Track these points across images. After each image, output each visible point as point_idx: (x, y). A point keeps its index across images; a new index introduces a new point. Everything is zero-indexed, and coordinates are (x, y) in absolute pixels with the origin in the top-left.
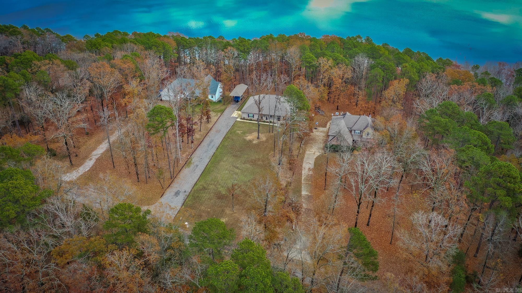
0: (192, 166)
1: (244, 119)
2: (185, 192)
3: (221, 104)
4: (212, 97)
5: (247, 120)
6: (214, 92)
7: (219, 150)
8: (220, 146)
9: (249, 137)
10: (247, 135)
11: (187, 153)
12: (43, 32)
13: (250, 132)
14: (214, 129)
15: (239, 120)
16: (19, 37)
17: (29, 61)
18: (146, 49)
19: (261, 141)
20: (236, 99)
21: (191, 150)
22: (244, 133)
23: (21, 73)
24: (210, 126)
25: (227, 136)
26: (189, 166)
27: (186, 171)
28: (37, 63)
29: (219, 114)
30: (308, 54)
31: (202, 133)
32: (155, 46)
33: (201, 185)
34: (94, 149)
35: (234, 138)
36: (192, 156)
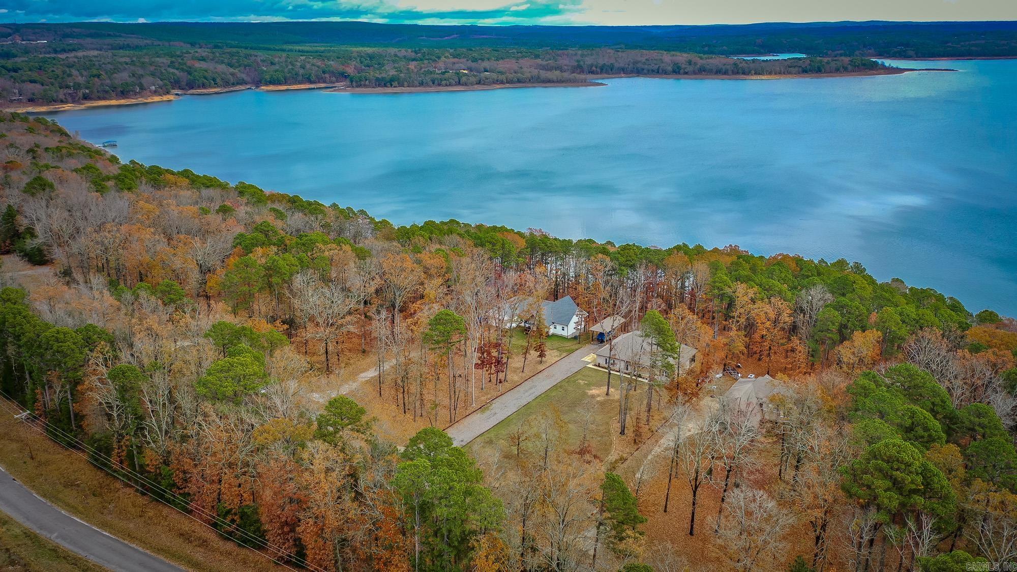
0: (488, 413)
1: (599, 366)
2: (462, 441)
3: (575, 342)
4: (563, 330)
5: (602, 367)
6: (566, 323)
7: (537, 400)
8: (543, 396)
9: (593, 391)
10: (593, 387)
11: (489, 396)
12: (355, 215)
13: (598, 385)
14: (545, 373)
15: (590, 366)
16: (320, 217)
17: (312, 243)
18: (476, 245)
19: (609, 400)
20: (601, 338)
21: (495, 394)
22: (589, 385)
23: (298, 256)
24: (541, 367)
25: (559, 385)
26: (483, 412)
27: (476, 417)
28: (320, 245)
29: (565, 354)
30: (722, 275)
31: (524, 375)
32: (490, 243)
33: (488, 437)
34: (365, 370)
35: (570, 389)
36: (494, 401)
